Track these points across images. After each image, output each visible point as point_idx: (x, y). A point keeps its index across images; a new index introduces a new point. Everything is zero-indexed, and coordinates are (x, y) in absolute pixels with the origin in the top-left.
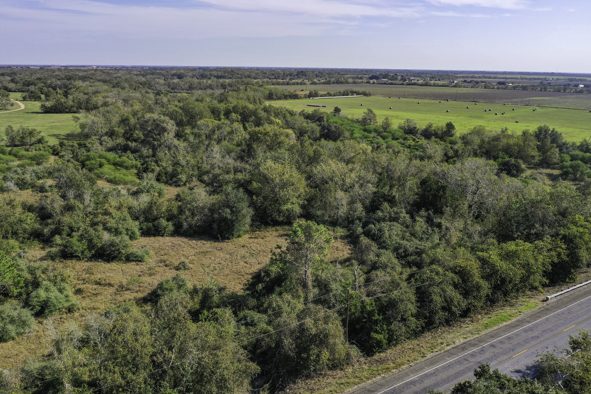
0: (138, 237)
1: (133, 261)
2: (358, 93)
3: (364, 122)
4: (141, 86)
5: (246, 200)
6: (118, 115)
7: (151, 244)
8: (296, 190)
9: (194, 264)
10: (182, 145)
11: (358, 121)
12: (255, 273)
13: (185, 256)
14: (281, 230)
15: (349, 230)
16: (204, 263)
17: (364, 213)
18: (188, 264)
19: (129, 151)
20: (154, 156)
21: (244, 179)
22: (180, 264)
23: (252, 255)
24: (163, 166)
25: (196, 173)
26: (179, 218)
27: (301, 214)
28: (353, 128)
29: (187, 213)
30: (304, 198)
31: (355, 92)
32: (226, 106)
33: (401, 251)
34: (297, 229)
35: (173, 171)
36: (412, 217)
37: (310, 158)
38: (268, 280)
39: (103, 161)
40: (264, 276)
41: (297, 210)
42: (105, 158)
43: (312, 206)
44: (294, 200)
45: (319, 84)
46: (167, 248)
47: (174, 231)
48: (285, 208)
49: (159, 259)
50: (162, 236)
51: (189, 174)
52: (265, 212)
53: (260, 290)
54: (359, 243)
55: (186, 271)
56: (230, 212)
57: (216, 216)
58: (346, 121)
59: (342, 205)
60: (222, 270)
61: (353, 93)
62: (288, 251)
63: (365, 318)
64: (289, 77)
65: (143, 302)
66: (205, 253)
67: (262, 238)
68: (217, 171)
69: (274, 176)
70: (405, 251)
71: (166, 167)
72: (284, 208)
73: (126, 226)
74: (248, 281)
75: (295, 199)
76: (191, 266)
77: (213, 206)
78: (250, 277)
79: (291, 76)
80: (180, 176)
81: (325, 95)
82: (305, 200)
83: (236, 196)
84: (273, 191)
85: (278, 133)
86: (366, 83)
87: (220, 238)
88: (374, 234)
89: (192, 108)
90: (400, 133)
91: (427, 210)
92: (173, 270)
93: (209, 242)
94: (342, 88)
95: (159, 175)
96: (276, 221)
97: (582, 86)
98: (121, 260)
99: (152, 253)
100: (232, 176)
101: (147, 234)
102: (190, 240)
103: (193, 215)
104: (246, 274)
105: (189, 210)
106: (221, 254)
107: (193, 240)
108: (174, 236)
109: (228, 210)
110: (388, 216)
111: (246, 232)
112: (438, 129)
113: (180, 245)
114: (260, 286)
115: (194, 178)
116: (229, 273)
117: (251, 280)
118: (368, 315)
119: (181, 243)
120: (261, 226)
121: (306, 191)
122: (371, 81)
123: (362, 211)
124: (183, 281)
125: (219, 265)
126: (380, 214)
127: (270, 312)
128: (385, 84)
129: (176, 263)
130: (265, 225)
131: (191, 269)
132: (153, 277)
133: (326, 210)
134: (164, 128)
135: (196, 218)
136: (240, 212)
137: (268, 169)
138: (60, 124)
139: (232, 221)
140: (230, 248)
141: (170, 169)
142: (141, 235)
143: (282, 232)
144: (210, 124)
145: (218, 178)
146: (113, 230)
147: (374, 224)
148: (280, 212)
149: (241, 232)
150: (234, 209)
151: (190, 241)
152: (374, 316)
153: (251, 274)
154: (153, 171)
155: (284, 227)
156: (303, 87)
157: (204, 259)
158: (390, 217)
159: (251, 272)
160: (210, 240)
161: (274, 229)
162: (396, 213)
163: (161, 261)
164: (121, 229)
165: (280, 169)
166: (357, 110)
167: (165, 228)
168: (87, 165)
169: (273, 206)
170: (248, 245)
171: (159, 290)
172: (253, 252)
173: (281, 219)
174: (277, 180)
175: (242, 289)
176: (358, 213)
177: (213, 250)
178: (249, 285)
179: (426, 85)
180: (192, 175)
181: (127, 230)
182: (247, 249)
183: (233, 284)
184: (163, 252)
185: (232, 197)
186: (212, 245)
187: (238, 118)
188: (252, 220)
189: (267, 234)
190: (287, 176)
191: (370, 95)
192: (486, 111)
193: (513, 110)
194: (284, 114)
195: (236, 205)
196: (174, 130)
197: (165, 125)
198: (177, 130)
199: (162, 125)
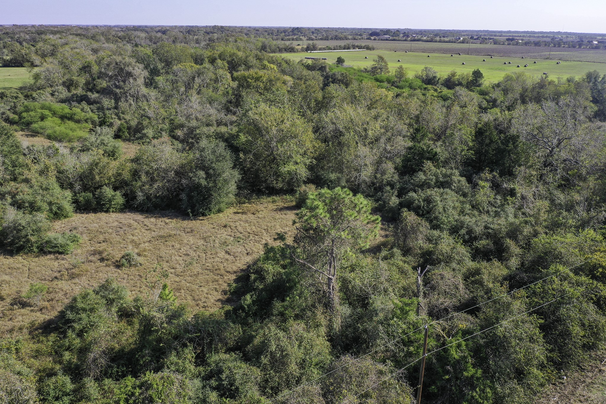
0: (70, 214)
1: (50, 253)
2: (360, 47)
3: (373, 72)
4: (120, 40)
5: (228, 157)
6: (79, 63)
7: (86, 225)
8: (300, 144)
9: (145, 256)
10: (153, 93)
11: (366, 70)
12: (242, 270)
13: (135, 243)
14: (280, 201)
15: (377, 201)
16: (163, 254)
17: (396, 177)
18: (136, 257)
19: (84, 102)
20: (116, 108)
21: (229, 134)
22: (123, 257)
23: (237, 240)
24: (125, 119)
25: (166, 126)
26: (132, 185)
27: (308, 179)
28: (362, 78)
29: (144, 178)
30: (312, 155)
31: (357, 46)
32: (211, 54)
33: (463, 231)
34: (316, 203)
35: (137, 126)
36: (469, 180)
37: (317, 102)
38: (261, 287)
39: (47, 112)
40: (255, 281)
41: (303, 172)
42: (50, 110)
43: (322, 168)
44: (298, 158)
45: (316, 40)
46: (110, 231)
47: (124, 204)
48: (286, 169)
49: (92, 249)
50: (107, 211)
51: (157, 129)
52: (257, 176)
53: (249, 306)
54: (402, 222)
55: (133, 269)
56: (204, 176)
57: (184, 181)
58: (352, 71)
59: (366, 165)
60: (190, 267)
61: (354, 47)
62: (298, 243)
63: (448, 372)
64: (283, 34)
65: (43, 333)
66: (165, 238)
67: (253, 214)
68: (194, 123)
69: (270, 123)
70: (470, 232)
71: (129, 120)
72: (284, 169)
73: (49, 198)
74: (229, 285)
75: (299, 156)
76: (140, 259)
77: (182, 167)
78: (234, 277)
79: (285, 33)
80: (145, 131)
81: (324, 49)
82: (312, 158)
83: (214, 152)
84: (268, 146)
85: (273, 77)
86: (367, 39)
87: (191, 215)
88: (419, 207)
89: (167, 52)
90: (419, 83)
91: (491, 171)
92: (112, 267)
93: (174, 221)
94: (342, 43)
95: (119, 130)
96: (273, 188)
97: (596, 42)
98: (31, 251)
99: (84, 239)
100: (212, 129)
101: (84, 210)
102: (147, 217)
103: (153, 180)
104: (228, 272)
105: (147, 173)
106: (191, 239)
107: (152, 217)
108: (125, 212)
109: (202, 174)
110: (434, 180)
111: (230, 205)
112: (463, 78)
113: (130, 226)
114: (248, 299)
115: (164, 133)
116: (200, 271)
117: (234, 285)
118: (454, 366)
119: (132, 222)
120: (251, 196)
121: (314, 147)
122: (372, 38)
123: (394, 173)
124: (117, 292)
125: (185, 258)
126: (421, 176)
127: (265, 360)
128: (387, 40)
129: (118, 256)
130: (257, 195)
131: (141, 265)
132: (76, 280)
133: (341, 172)
134: (130, 73)
135: (155, 186)
136: (219, 175)
137: (261, 115)
138: (16, 77)
139: (208, 189)
140: (204, 229)
141: (134, 123)
142: (76, 211)
143: (281, 204)
144: (189, 70)
145: (194, 132)
146: (27, 205)
147: (415, 192)
148: (279, 176)
149: (222, 205)
150: (211, 171)
151: (146, 220)
152: (466, 370)
153: (235, 272)
154: (111, 125)
155: (285, 197)
156: (299, 42)
157: (163, 247)
158: (437, 181)
159: (235, 269)
160: (177, 217)
161: (270, 199)
162: (445, 176)
163: (94, 253)
164: (39, 203)
165: (278, 115)
166: (361, 62)
167: (110, 201)
168: (24, 118)
169: (268, 168)
170: (231, 224)
171: (68, 312)
172: (238, 235)
173: (280, 185)
174: (274, 131)
175: (219, 300)
176: (387, 177)
177: (178, 232)
178: (232, 294)
179: (431, 41)
180: (161, 130)
181: (50, 204)
182: (230, 230)
183: (205, 290)
184: (101, 238)
185: (208, 155)
186: (178, 225)
187: (225, 66)
188: (239, 188)
189: (260, 207)
190: (288, 124)
191: (374, 49)
192: (505, 63)
193: (535, 62)
194: (280, 63)
195: (213, 165)
196: (142, 76)
197: (131, 68)
198: (148, 78)
199: (127, 68)
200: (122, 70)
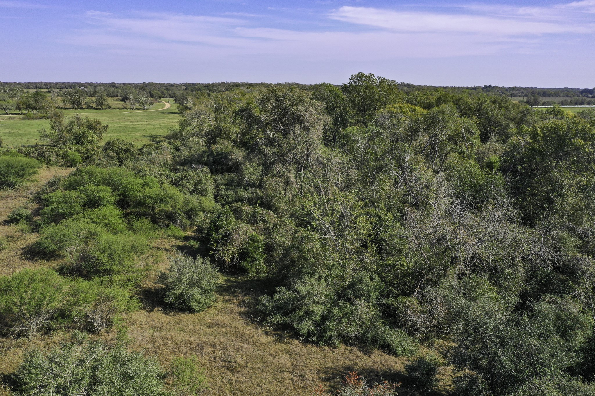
134: (299, 117)
196: (321, 124)
197: (301, 108)
198: (330, 129)
199: (294, 109)
200: (285, 110)
